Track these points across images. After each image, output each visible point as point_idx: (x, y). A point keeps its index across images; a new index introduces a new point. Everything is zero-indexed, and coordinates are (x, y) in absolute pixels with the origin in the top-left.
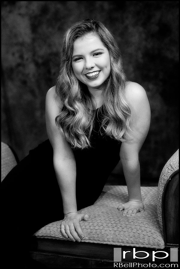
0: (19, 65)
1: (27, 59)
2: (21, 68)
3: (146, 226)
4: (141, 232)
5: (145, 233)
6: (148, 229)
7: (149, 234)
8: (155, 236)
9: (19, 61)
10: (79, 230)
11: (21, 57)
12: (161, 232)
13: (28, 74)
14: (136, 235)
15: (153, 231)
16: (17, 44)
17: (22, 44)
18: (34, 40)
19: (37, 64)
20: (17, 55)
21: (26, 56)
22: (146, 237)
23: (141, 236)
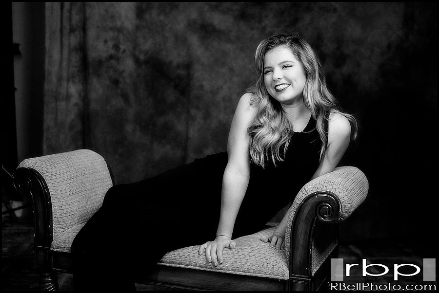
0: (111, 57)
1: (124, 51)
2: (113, 62)
3: (272, 255)
4: (265, 260)
5: (269, 261)
6: (273, 259)
7: (274, 263)
8: (280, 265)
9: (112, 52)
10: (220, 254)
11: (116, 47)
12: (287, 262)
13: (123, 71)
14: (260, 263)
15: (278, 260)
16: (111, 29)
17: (120, 30)
18: (138, 28)
19: (137, 61)
20: (111, 44)
21: (122, 47)
22: (271, 266)
23: (265, 264)
